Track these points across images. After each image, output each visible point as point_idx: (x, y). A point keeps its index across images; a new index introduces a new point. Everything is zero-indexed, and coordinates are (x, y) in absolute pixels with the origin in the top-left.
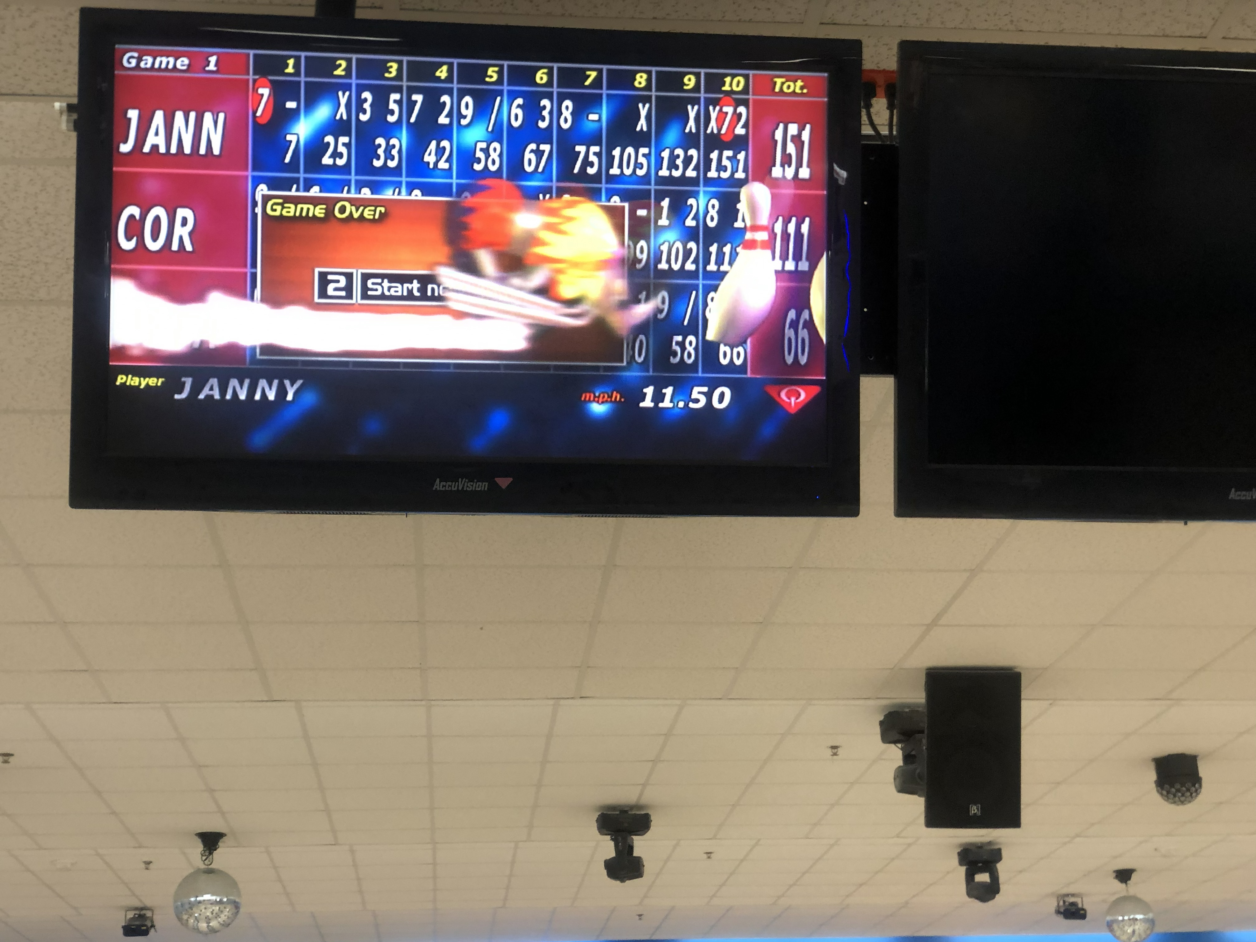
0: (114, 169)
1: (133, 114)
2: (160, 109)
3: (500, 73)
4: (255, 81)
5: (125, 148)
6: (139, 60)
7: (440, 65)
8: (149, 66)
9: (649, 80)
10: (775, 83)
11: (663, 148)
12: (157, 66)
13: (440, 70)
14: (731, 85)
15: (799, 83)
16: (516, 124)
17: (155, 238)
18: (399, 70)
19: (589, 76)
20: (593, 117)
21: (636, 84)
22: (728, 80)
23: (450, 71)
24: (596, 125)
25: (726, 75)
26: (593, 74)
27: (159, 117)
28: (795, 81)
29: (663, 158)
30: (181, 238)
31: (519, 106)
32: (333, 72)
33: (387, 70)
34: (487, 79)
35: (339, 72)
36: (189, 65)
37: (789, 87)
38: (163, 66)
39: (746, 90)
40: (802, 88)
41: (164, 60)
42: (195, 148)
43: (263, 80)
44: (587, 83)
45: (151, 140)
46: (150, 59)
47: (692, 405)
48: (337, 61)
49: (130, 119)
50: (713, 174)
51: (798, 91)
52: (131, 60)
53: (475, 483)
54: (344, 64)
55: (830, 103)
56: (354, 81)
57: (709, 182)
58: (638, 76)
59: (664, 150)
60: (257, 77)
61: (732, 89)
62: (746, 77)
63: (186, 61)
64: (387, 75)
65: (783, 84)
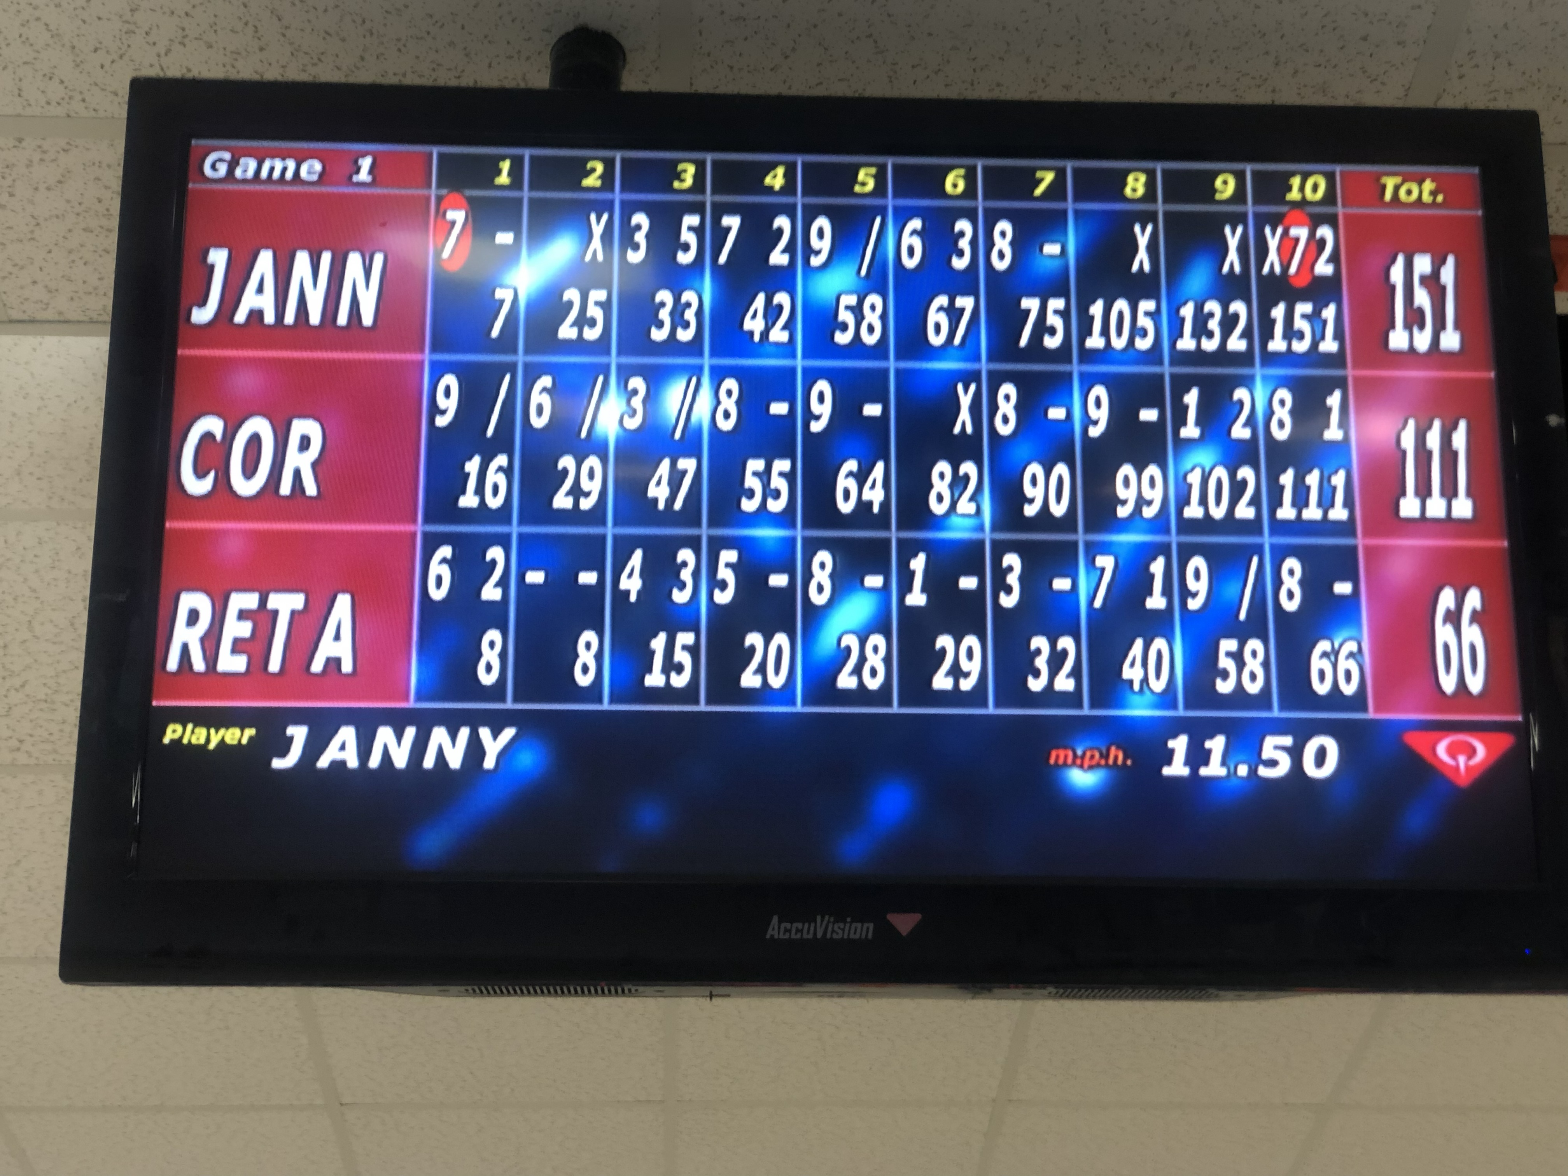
0: (180, 352)
1: (218, 258)
2: (267, 247)
3: (880, 178)
4: (439, 199)
5: (202, 315)
6: (233, 165)
7: (773, 166)
8: (250, 173)
9: (1150, 185)
10: (1384, 187)
11: (1183, 300)
12: (264, 174)
13: (771, 174)
14: (1302, 189)
15: (1428, 186)
16: (910, 263)
17: (249, 471)
18: (699, 177)
19: (1041, 180)
20: (1052, 249)
21: (1128, 191)
22: (1296, 182)
23: (790, 175)
24: (1057, 263)
25: (1293, 174)
26: (1049, 177)
27: (265, 262)
28: (1420, 183)
29: (1183, 320)
30: (297, 474)
31: (914, 232)
32: (580, 182)
33: (678, 177)
34: (857, 189)
35: (591, 181)
36: (322, 175)
37: (1409, 192)
38: (276, 174)
39: (1330, 198)
40: (1434, 193)
41: (278, 165)
42: (329, 315)
43: (455, 196)
44: (1039, 191)
45: (249, 301)
46: (252, 165)
47: (1264, 772)
48: (586, 164)
49: (212, 268)
50: (1277, 344)
51: (1426, 198)
52: (218, 165)
53: (848, 925)
54: (600, 168)
55: (1488, 218)
56: (617, 196)
57: (1270, 359)
58: (1130, 179)
59: (1185, 303)
60: (444, 192)
61: (1304, 198)
62: (1330, 178)
63: (318, 166)
64: (676, 184)
65: (1397, 188)
